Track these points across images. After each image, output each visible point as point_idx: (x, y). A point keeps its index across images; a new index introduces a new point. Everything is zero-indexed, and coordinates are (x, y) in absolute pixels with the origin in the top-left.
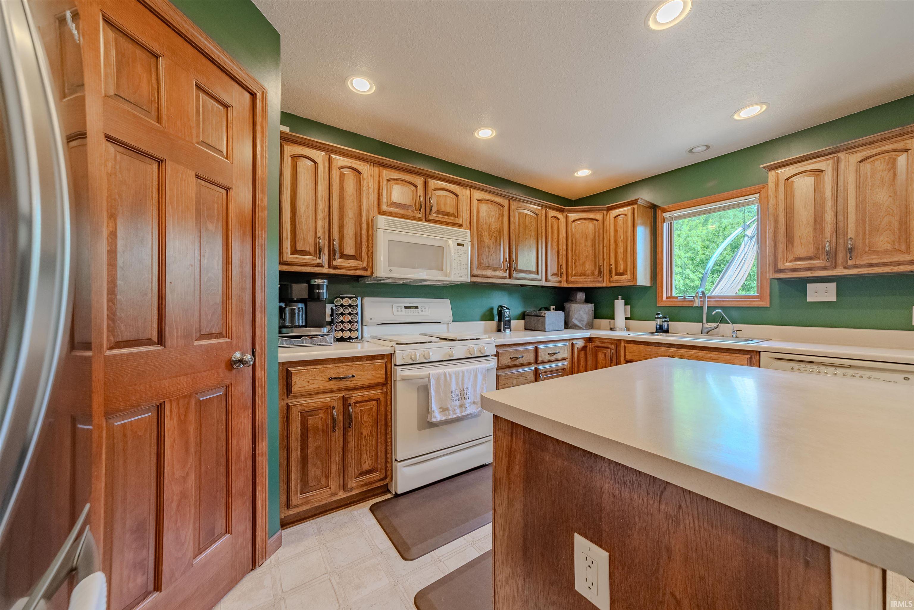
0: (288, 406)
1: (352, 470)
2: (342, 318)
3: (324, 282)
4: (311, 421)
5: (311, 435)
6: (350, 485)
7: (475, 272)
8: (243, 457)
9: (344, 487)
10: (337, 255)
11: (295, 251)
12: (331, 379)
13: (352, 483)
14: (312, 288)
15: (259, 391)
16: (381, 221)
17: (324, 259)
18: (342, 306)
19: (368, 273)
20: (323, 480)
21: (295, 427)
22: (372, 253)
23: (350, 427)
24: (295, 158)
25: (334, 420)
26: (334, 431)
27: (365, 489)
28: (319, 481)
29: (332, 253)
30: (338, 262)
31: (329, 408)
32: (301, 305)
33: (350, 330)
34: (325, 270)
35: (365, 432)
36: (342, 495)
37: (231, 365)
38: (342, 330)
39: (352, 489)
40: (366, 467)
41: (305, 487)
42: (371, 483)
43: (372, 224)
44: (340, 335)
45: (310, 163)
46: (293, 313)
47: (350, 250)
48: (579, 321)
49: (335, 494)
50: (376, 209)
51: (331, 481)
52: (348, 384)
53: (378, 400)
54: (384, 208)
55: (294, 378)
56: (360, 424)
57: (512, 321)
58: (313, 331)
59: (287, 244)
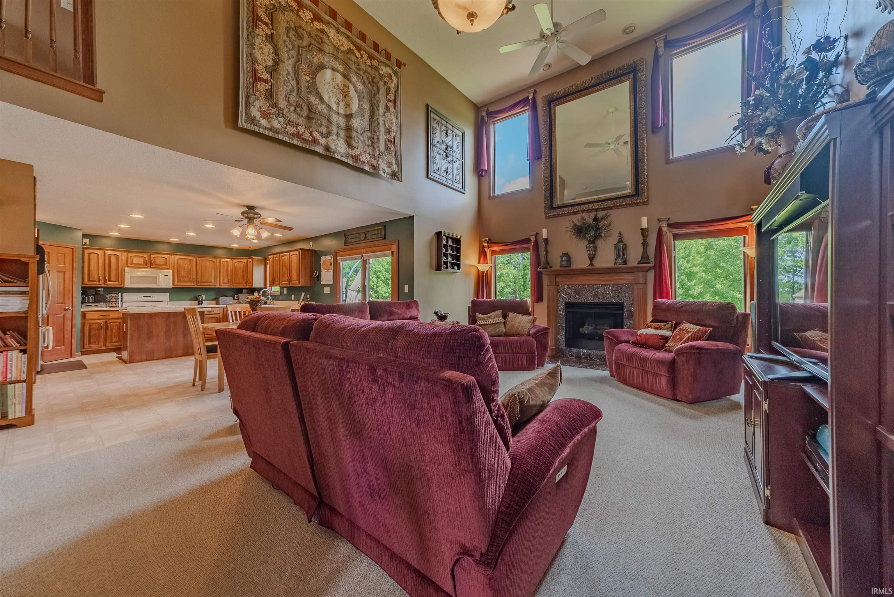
0: (84, 322)
1: (108, 341)
2: (112, 300)
3: (102, 289)
4: (92, 327)
5: (92, 330)
6: (107, 345)
7: (176, 284)
8: (68, 331)
9: (105, 345)
10: (108, 281)
11: (89, 280)
12: (100, 316)
13: (108, 344)
14: (96, 291)
15: (74, 316)
16: (127, 270)
17: (102, 282)
18: (112, 296)
19: (122, 286)
20: (97, 343)
21: (87, 328)
22: (124, 280)
23: (108, 329)
24: (89, 254)
25: (101, 327)
26: (101, 329)
27: (114, 347)
28: (95, 343)
29: (105, 281)
30: (108, 283)
31: (100, 323)
32: (92, 296)
33: (115, 304)
34: (103, 286)
35: (114, 331)
36: (104, 348)
37: (65, 310)
38: (112, 304)
39: (108, 346)
40: (114, 341)
41: (90, 343)
42: (116, 346)
43: (123, 271)
44: (111, 305)
45: (95, 255)
46: (89, 298)
47: (113, 279)
48: (242, 301)
49: (100, 347)
50: (126, 266)
51: (100, 343)
52: (107, 317)
53: (120, 322)
54: (129, 265)
55: (86, 315)
56: (112, 329)
57: (203, 301)
58: (96, 304)
59: (86, 278)
